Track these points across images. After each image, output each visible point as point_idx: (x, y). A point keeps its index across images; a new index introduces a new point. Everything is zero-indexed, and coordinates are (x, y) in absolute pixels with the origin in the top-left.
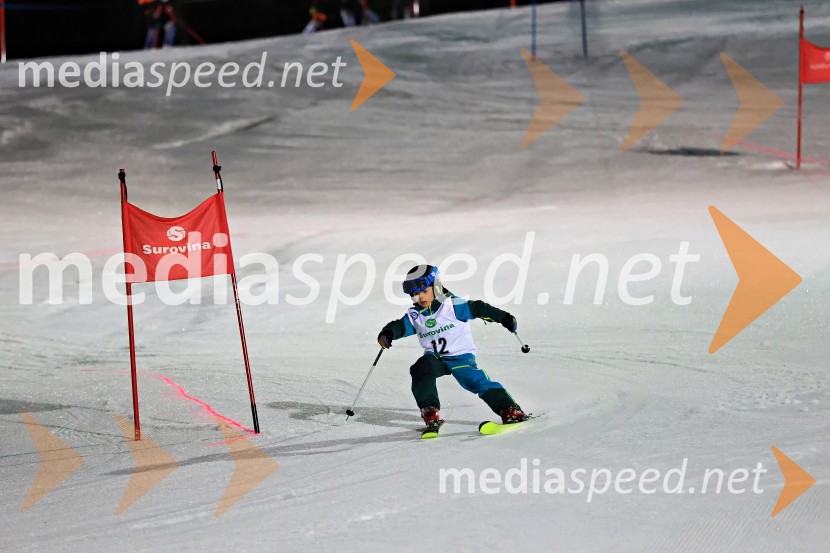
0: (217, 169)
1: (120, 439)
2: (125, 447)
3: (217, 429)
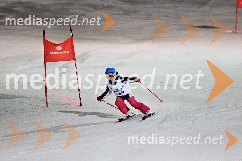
0: (71, 30)
1: (42, 107)
2: (43, 109)
3: (69, 104)
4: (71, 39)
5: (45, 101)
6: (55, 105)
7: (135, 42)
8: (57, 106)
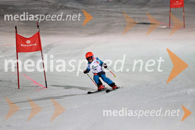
0: (38, 26)
1: (15, 89)
3: (37, 86)
4: (38, 33)
5: (17, 84)
6: (25, 87)
7: (88, 36)
8: (27, 88)
